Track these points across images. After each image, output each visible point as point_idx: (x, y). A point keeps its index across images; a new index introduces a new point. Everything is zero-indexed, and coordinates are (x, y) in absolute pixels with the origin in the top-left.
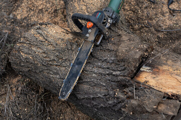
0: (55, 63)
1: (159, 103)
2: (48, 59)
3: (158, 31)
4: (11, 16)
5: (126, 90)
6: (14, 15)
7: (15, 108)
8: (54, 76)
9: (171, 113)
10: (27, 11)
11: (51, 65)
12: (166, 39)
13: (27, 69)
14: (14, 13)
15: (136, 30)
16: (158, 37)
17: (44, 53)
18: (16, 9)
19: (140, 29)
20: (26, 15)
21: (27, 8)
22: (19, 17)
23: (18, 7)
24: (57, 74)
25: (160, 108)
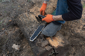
0: (27, 25)
1: (46, 46)
2: (26, 23)
3: (72, 32)
4: (29, 10)
5: (41, 39)
6: (30, 10)
7: (11, 35)
8: (25, 29)
9: (47, 49)
10: (34, 10)
11: (26, 25)
12: (73, 36)
13: (19, 24)
14: (30, 9)
15: (65, 29)
16: (71, 34)
17: (26, 21)
18: (31, 8)
19: (66, 29)
20: (33, 11)
21: (35, 9)
22: (31, 11)
23: (32, 8)
24: (26, 28)
25: (46, 47)
